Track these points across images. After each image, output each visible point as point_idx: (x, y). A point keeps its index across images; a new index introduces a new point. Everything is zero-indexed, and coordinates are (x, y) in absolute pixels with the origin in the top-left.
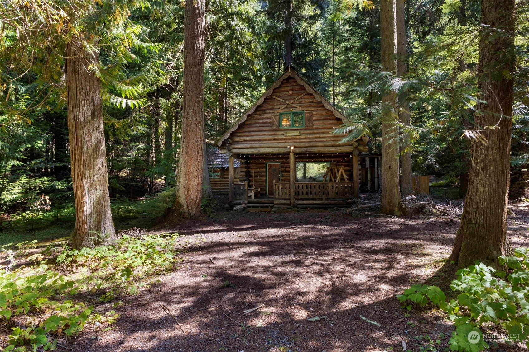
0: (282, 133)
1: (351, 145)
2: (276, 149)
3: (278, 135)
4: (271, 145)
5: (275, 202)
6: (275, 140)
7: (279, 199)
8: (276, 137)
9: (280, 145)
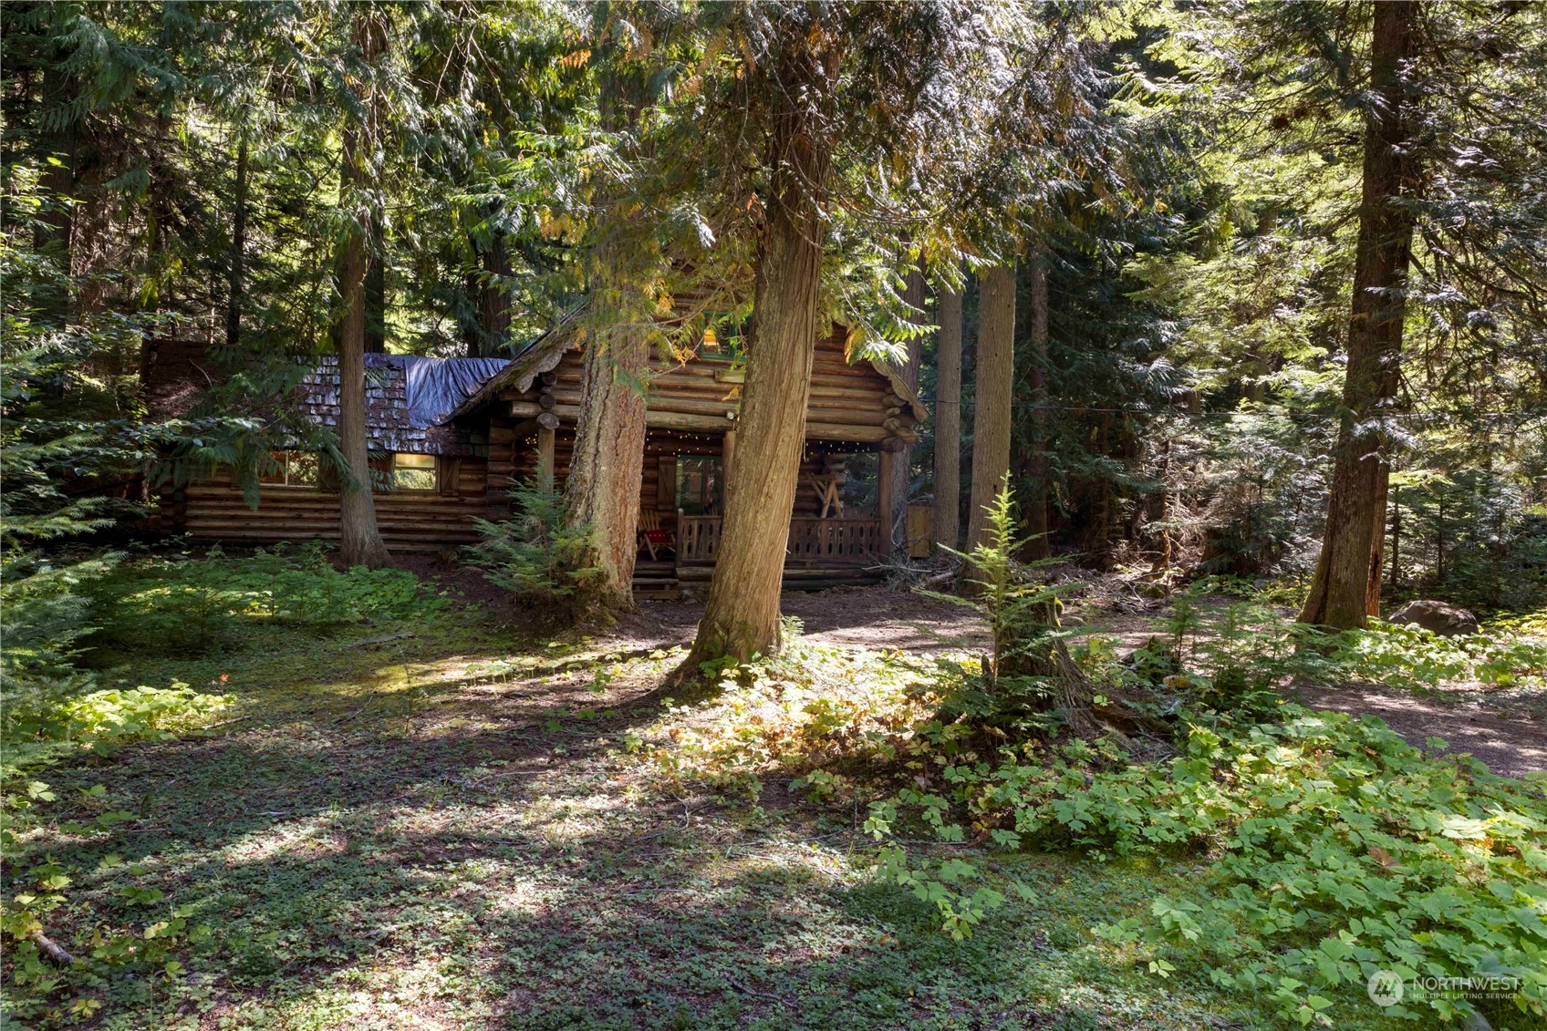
0: (710, 371)
1: (880, 425)
2: (690, 417)
3: (695, 375)
4: (675, 403)
5: (681, 572)
6: (686, 388)
7: (687, 564)
8: (692, 382)
9: (701, 406)
